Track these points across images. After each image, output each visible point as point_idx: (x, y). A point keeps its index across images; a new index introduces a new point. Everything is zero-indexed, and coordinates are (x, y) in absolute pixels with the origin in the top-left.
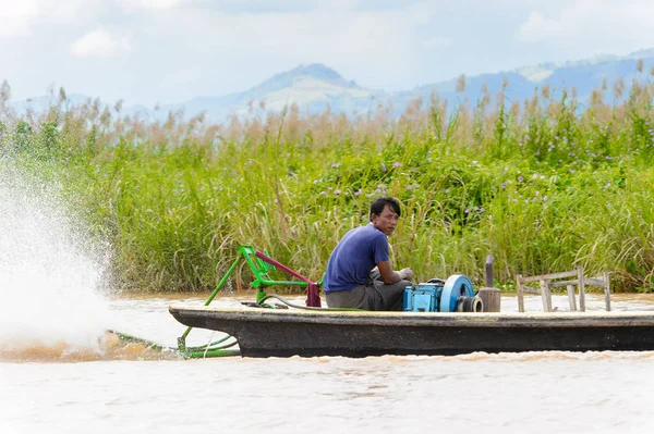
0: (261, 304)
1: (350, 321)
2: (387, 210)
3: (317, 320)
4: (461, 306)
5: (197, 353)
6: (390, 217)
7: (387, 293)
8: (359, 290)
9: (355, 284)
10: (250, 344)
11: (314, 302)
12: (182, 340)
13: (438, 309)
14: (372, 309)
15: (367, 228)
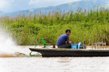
1: (62, 50)
2: (68, 32)
4: (81, 48)
5: (34, 56)
6: (69, 33)
7: (68, 46)
8: (64, 45)
9: (63, 44)
10: (44, 54)
12: (30, 54)
13: (77, 48)
14: (66, 48)
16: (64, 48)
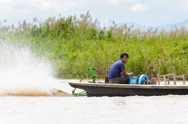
0: (94, 82)
2: (125, 57)
3: (106, 86)
4: (144, 83)
8: (117, 78)
9: (116, 76)
10: (89, 93)
11: (107, 81)
12: (73, 92)
13: (138, 84)
14: (120, 83)
15: (120, 61)
16: (118, 83)
